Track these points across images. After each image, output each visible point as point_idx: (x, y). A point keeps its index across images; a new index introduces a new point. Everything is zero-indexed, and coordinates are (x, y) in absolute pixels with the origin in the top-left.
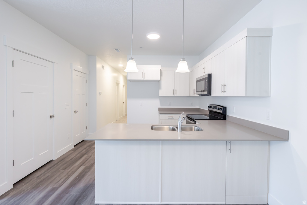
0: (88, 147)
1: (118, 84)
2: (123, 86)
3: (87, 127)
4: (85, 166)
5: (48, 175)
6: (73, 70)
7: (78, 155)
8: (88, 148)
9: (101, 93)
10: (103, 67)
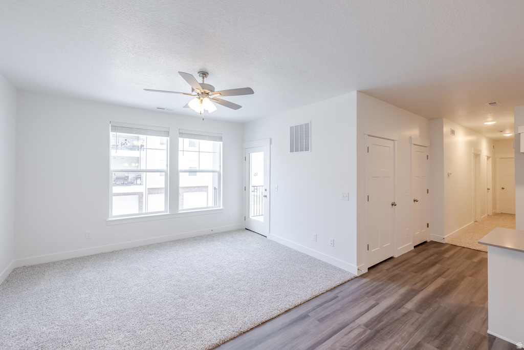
0: (437, 253)
1: (477, 156)
2: (488, 158)
3: (428, 224)
4: (445, 279)
5: (397, 272)
6: (413, 145)
7: (426, 261)
8: (436, 255)
9: (451, 174)
10: (453, 132)
